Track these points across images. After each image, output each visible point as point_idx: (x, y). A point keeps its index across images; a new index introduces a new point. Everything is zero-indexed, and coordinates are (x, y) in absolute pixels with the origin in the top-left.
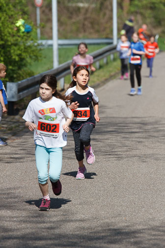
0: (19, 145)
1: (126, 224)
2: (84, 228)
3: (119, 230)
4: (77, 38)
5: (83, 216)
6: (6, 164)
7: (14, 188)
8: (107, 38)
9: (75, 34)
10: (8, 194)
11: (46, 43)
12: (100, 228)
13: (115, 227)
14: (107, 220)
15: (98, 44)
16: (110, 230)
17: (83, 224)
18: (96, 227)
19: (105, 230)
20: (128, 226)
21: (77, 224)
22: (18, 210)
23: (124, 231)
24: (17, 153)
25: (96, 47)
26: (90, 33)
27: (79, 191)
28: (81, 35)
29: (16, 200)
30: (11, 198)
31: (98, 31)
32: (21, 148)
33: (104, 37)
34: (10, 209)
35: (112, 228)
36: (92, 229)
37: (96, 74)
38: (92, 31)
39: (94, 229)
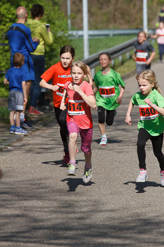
0: (50, 135)
1: (156, 215)
2: (114, 219)
3: (149, 220)
4: (107, 28)
5: (114, 206)
6: (37, 155)
7: (45, 179)
8: (137, 29)
9: (106, 25)
10: (39, 184)
11: (77, 34)
12: (130, 219)
13: (146, 217)
14: (137, 211)
15: (128, 35)
16: (140, 220)
17: (113, 215)
18: (126, 217)
19: (135, 220)
20: (158, 216)
21: (108, 214)
22: (49, 200)
23: (154, 221)
24: (47, 143)
25: (126, 37)
26: (121, 24)
27: (110, 181)
28: (111, 26)
29: (47, 190)
30: (42, 188)
31: (128, 22)
32: (52, 139)
33: (134, 27)
34: (41, 199)
35: (142, 218)
36: (122, 219)
37: (126, 64)
38: (122, 21)
39: (124, 219)
